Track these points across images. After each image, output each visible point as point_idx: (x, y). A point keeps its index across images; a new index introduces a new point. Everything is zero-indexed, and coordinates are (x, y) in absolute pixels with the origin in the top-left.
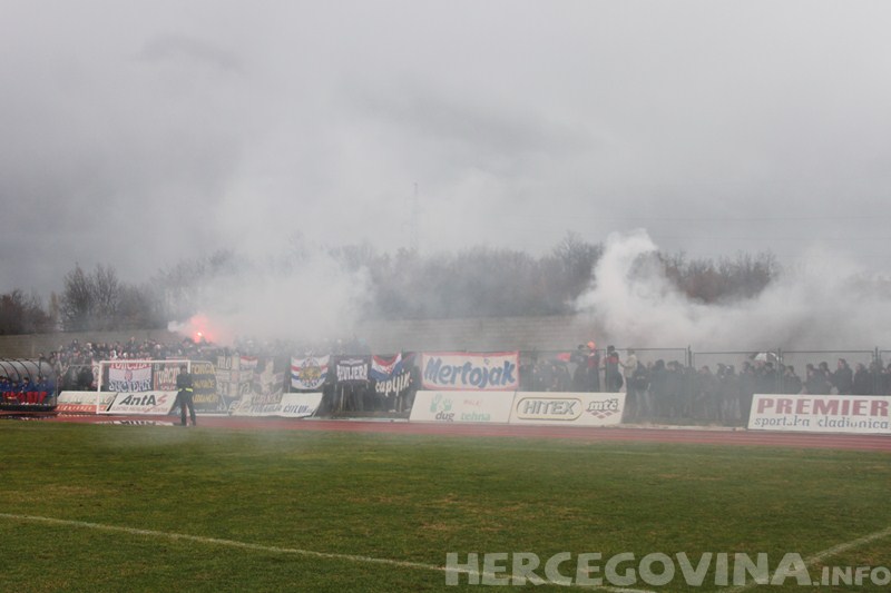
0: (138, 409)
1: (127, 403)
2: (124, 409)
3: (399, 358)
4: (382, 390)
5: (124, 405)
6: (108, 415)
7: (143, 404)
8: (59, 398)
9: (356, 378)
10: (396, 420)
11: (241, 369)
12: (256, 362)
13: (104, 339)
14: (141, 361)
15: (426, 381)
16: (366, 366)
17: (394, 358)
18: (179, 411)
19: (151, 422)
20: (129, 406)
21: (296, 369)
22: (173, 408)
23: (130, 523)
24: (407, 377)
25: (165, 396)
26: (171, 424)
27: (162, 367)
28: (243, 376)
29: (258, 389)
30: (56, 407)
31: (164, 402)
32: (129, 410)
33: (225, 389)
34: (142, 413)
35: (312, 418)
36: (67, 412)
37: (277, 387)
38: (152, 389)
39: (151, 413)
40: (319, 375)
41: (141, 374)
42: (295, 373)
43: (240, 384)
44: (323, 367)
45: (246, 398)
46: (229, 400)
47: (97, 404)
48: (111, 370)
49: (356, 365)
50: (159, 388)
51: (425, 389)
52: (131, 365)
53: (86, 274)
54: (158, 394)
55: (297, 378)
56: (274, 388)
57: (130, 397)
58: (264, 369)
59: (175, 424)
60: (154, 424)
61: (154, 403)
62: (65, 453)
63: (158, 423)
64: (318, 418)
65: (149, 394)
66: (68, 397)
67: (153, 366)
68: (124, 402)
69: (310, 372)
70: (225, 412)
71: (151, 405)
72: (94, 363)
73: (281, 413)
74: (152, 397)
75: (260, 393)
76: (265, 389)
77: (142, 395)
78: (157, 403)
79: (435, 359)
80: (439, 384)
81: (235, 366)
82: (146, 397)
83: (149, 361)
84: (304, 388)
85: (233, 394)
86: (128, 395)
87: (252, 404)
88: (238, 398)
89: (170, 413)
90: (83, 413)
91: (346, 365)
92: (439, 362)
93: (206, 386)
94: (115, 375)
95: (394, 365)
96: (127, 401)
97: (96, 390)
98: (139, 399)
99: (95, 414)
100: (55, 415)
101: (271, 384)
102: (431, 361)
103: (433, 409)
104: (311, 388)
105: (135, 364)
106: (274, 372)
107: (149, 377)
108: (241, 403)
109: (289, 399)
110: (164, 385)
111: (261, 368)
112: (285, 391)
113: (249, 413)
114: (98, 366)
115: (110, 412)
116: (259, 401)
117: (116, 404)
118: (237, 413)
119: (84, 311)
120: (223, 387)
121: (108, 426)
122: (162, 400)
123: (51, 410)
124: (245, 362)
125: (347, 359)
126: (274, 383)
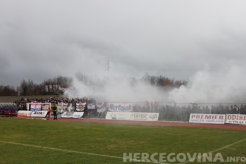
0: (38, 115)
2: (34, 115)
3: (103, 103)
4: (99, 111)
8: (18, 112)
9: (92, 108)
10: (102, 119)
11: (64, 106)
12: (67, 104)
13: (30, 98)
14: (39, 103)
15: (110, 110)
16: (95, 105)
17: (102, 103)
18: (48, 116)
19: (41, 118)
21: (78, 106)
22: (46, 115)
23: (34, 144)
24: (105, 108)
26: (46, 119)
27: (44, 105)
28: (65, 108)
29: (68, 111)
30: (17, 114)
32: (36, 115)
35: (81, 118)
36: (20, 116)
39: (41, 116)
40: (83, 107)
41: (39, 107)
42: (77, 107)
43: (64, 109)
44: (84, 106)
45: (65, 113)
46: (61, 113)
47: (28, 114)
48: (31, 105)
49: (92, 105)
50: (43, 110)
51: (110, 111)
52: (36, 104)
53: (26, 81)
54: (43, 112)
55: (78, 108)
56: (72, 111)
61: (42, 114)
62: (19, 126)
63: (43, 119)
64: (83, 118)
65: (41, 111)
66: (20, 112)
67: (42, 104)
69: (81, 107)
70: (59, 116)
71: (41, 114)
72: (27, 104)
73: (73, 117)
74: (41, 112)
76: (70, 111)
79: (112, 104)
80: (113, 110)
81: (62, 105)
82: (40, 112)
83: (41, 103)
84: (79, 111)
85: (61, 112)
86: (35, 112)
87: (66, 114)
88: (63, 113)
89: (46, 116)
90: (24, 116)
91: (90, 105)
92: (113, 105)
94: (32, 107)
95: (102, 105)
97: (27, 110)
98: (38, 113)
99: (27, 116)
100: (17, 116)
101: (71, 110)
102: (111, 104)
103: (111, 116)
104: (81, 111)
105: (37, 104)
106: (72, 107)
107: (41, 107)
108: (64, 114)
109: (76, 113)
110: (44, 109)
111: (69, 105)
112: (75, 111)
113: (65, 117)
114: (28, 104)
115: (31, 116)
116: (68, 114)
117: (32, 114)
118: (62, 116)
119: (25, 91)
120: (59, 110)
121: (30, 119)
122: (44, 113)
123: (16, 115)
124: (64, 104)
125: (90, 103)
126: (72, 109)
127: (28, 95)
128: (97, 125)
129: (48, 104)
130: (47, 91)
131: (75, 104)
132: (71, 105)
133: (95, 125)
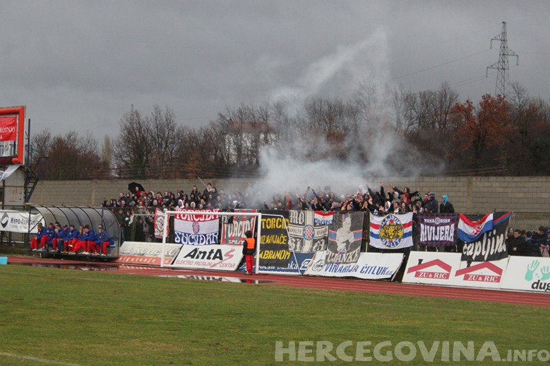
0: (204, 264)
1: (193, 257)
2: (189, 263)
3: (490, 217)
4: (470, 253)
5: (189, 258)
6: (173, 268)
7: (209, 258)
8: (121, 249)
9: (441, 239)
11: (315, 224)
12: (330, 218)
14: (207, 212)
16: (453, 225)
17: (483, 217)
19: (217, 277)
20: (195, 260)
21: (376, 227)
22: (241, 264)
25: (232, 251)
26: (238, 281)
27: (231, 220)
28: (319, 233)
30: (118, 258)
31: (232, 256)
32: (194, 264)
33: (298, 245)
34: (208, 267)
35: (391, 282)
36: (129, 264)
37: (354, 246)
38: (219, 243)
39: (218, 268)
40: (400, 234)
41: (209, 227)
42: (374, 231)
43: (315, 241)
44: (405, 226)
45: (321, 255)
46: (302, 257)
47: (162, 256)
48: (176, 221)
49: (441, 225)
50: (226, 242)
52: (197, 216)
53: (143, 118)
54: (224, 248)
55: (377, 236)
56: (350, 246)
57: (196, 250)
58: (340, 226)
59: (243, 281)
60: (220, 279)
61: (221, 258)
63: (225, 279)
65: (216, 247)
66: (131, 248)
67: (220, 218)
68: (189, 255)
69: (390, 231)
70: (296, 271)
71: (218, 260)
72: (159, 213)
73: (357, 274)
74: (219, 251)
75: (336, 252)
76: (341, 246)
77: (207, 249)
78: (224, 258)
81: (309, 221)
82: (212, 252)
83: (216, 213)
84: (384, 247)
85: (306, 251)
86: (194, 248)
87: (326, 263)
88: (311, 255)
89: (238, 269)
90: (147, 265)
91: (431, 225)
93: (278, 242)
94: (179, 226)
95: (484, 226)
96: (192, 255)
97: (160, 240)
98: (205, 253)
99: (159, 266)
100: (117, 266)
101: (347, 242)
103: (529, 277)
104: (392, 248)
105: (201, 216)
106: (352, 229)
107: (217, 230)
108: (315, 261)
109: (367, 259)
110: (232, 238)
111: (336, 225)
112: (363, 250)
113: (323, 273)
114: (162, 216)
115: (174, 265)
116: (333, 260)
117: (181, 257)
118: (310, 271)
119: (140, 157)
120: (296, 243)
121: (171, 280)
122: (229, 255)
123: (112, 261)
124: (319, 217)
125: (432, 217)
126: (352, 240)
127: (151, 177)
128: (469, 312)
129: (249, 218)
130: (233, 159)
131: (367, 218)
132: (347, 221)
133: (461, 311)
